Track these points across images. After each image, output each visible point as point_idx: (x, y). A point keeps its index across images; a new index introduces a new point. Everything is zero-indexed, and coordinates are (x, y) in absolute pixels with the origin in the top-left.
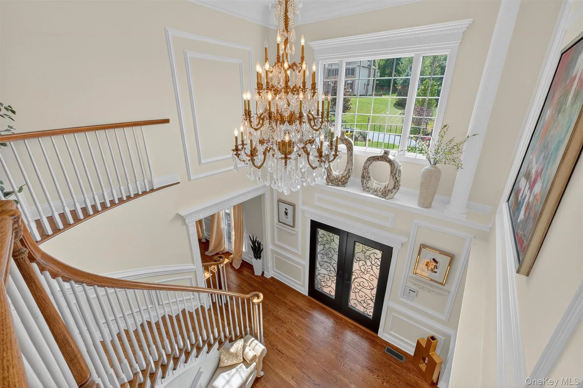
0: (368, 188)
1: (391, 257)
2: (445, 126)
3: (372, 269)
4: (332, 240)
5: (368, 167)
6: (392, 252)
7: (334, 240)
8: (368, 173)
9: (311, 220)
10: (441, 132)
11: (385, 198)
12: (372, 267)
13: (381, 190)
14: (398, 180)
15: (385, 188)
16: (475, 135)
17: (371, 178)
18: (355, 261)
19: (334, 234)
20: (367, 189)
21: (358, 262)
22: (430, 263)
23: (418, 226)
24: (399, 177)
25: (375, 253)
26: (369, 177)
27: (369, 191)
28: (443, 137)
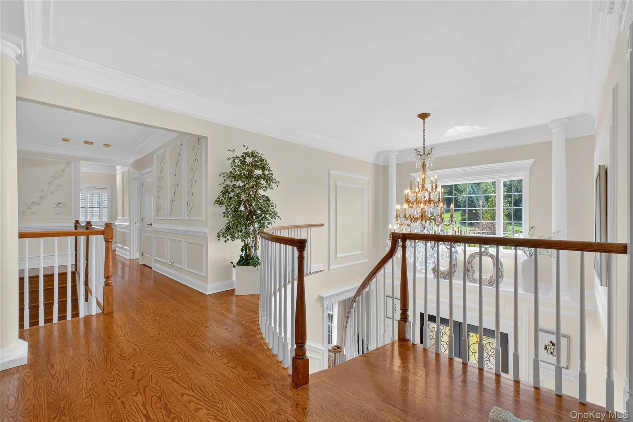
0: (474, 279)
1: (508, 344)
2: (532, 228)
3: (490, 361)
4: (444, 333)
5: (471, 261)
6: (508, 339)
7: (445, 333)
8: (472, 267)
9: (421, 313)
10: (529, 232)
11: (492, 287)
12: (489, 359)
13: (487, 281)
14: (501, 270)
15: (490, 278)
16: (558, 232)
17: (475, 270)
18: (470, 353)
19: (445, 327)
20: (474, 281)
21: (474, 354)
22: (548, 346)
23: (528, 310)
24: (502, 268)
25: (490, 343)
26: (474, 270)
27: (476, 282)
28: (532, 236)
